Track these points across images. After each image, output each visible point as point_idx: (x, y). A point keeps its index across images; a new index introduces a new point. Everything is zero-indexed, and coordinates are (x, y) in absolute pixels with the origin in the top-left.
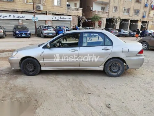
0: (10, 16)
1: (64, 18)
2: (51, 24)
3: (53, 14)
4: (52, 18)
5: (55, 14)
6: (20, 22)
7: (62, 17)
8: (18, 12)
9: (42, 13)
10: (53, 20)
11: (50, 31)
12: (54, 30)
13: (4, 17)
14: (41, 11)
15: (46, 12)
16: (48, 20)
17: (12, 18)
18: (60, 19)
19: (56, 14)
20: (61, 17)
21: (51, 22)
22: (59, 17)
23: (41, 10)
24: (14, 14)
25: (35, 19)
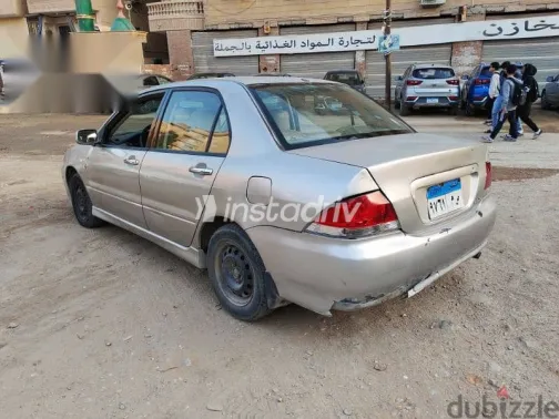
0: (331, 41)
1: (547, 26)
2: (477, 58)
3: (490, 14)
4: (484, 33)
5: (503, 14)
6: (360, 58)
7: (534, 21)
8: (355, 23)
9: (443, 16)
10: (484, 42)
11: (434, 86)
12: (449, 82)
13: (314, 46)
14: (438, 10)
15: (461, 9)
16: (466, 43)
17: (335, 47)
18: (523, 34)
19: (507, 10)
20: (526, 23)
21: (476, 48)
22: (520, 22)
23: (438, 6)
24: (342, 34)
25: (386, 43)
